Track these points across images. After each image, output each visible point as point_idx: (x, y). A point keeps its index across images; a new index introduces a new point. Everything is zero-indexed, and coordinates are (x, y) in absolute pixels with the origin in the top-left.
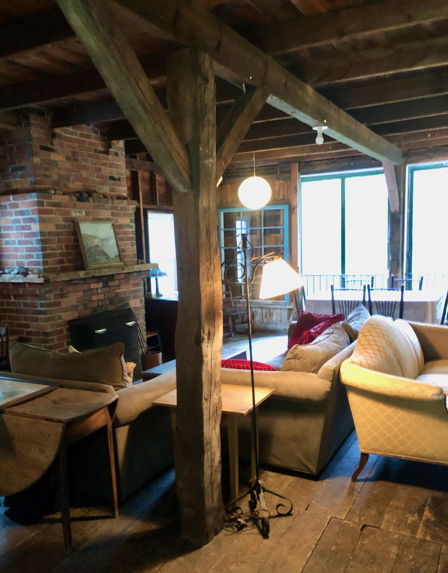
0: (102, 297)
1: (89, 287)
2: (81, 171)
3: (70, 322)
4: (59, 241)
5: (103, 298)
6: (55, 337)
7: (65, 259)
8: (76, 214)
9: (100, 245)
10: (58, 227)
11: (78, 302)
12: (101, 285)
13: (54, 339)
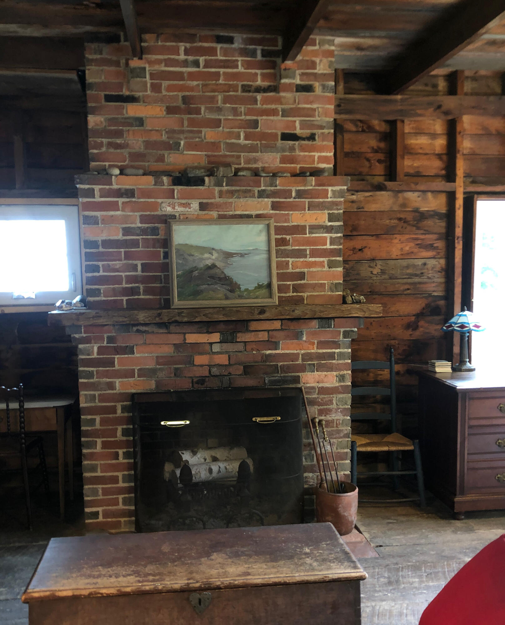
0: (223, 359)
1: (185, 339)
2: (204, 130)
3: (133, 396)
4: (128, 256)
5: (227, 363)
6: (98, 418)
7: (141, 288)
8: (174, 208)
9: (218, 264)
10: (127, 231)
11: (158, 363)
12: (216, 337)
13: (94, 420)
